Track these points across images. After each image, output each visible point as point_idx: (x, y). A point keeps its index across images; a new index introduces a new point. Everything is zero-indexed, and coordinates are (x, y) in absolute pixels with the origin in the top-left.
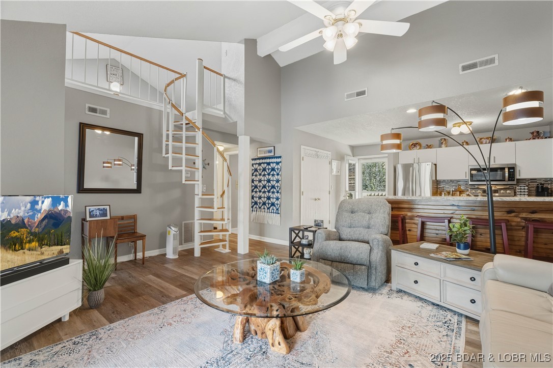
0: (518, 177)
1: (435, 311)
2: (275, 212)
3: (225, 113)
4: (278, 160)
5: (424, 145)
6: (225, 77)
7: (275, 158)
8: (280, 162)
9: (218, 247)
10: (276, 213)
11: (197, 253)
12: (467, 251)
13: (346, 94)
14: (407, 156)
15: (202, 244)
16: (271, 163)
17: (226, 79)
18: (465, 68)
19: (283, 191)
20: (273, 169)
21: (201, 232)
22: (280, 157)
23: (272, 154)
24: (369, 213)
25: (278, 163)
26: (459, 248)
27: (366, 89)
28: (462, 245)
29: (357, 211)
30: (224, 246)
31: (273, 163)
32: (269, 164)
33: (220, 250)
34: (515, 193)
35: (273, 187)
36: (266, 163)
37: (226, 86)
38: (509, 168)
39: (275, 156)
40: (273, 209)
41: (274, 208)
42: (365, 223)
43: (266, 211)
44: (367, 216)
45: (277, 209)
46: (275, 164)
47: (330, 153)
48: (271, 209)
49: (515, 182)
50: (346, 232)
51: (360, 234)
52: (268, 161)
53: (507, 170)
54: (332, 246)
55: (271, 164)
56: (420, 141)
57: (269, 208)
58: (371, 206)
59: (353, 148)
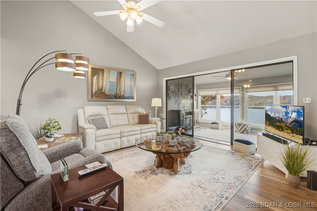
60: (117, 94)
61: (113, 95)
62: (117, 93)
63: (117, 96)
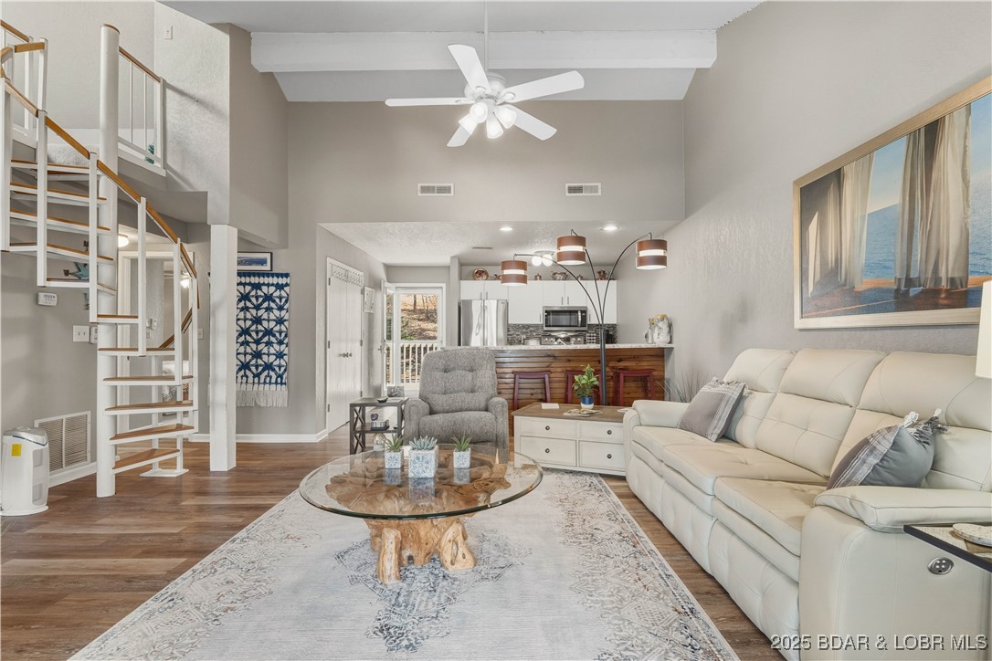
0: (588, 322)
1: (574, 479)
2: (273, 381)
3: (166, 166)
4: (282, 281)
5: (491, 274)
6: (165, 86)
7: (273, 275)
8: (287, 285)
9: (149, 467)
10: (276, 383)
11: (105, 488)
12: (592, 406)
13: (420, 185)
14: (471, 289)
15: (118, 465)
16: (264, 284)
17: (169, 92)
18: (572, 190)
19: (292, 339)
20: (268, 298)
21: (117, 437)
22: (287, 275)
23: (267, 267)
24: (472, 370)
25: (280, 287)
26: (584, 403)
27: (452, 185)
28: (587, 399)
29: (454, 369)
30: (171, 464)
31: (268, 285)
32: (257, 286)
33: (155, 473)
34: (585, 341)
35: (269, 332)
36: (250, 284)
37: (168, 105)
38: (582, 312)
39: (274, 272)
40: (268, 375)
41: (272, 373)
42: (467, 385)
43: (251, 380)
44: (470, 375)
45: (281, 376)
46: (272, 289)
47: (362, 274)
48: (262, 377)
49: (585, 329)
50: (440, 401)
51: (462, 401)
52: (255, 280)
53: (579, 314)
54: (440, 422)
55: (265, 289)
56: (487, 269)
57: (257, 375)
58: (474, 360)
59: (388, 267)
60: (910, 282)
61: (888, 291)
62: (913, 275)
63: (914, 291)
